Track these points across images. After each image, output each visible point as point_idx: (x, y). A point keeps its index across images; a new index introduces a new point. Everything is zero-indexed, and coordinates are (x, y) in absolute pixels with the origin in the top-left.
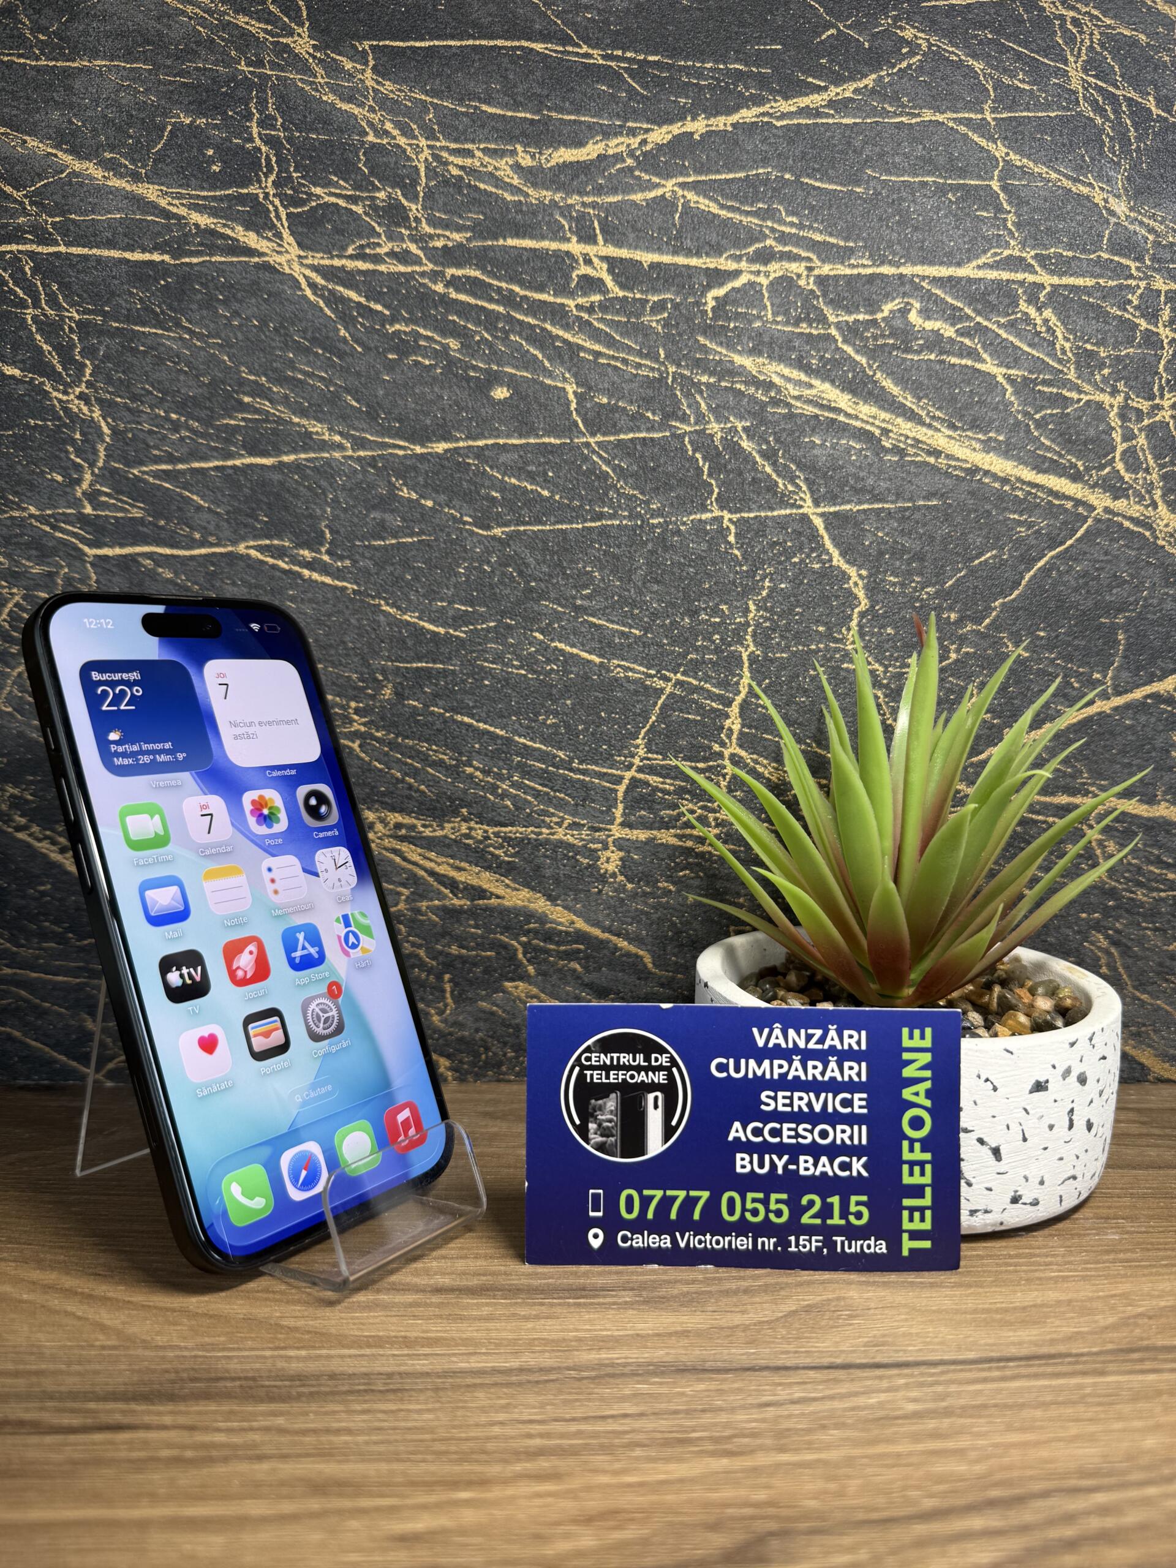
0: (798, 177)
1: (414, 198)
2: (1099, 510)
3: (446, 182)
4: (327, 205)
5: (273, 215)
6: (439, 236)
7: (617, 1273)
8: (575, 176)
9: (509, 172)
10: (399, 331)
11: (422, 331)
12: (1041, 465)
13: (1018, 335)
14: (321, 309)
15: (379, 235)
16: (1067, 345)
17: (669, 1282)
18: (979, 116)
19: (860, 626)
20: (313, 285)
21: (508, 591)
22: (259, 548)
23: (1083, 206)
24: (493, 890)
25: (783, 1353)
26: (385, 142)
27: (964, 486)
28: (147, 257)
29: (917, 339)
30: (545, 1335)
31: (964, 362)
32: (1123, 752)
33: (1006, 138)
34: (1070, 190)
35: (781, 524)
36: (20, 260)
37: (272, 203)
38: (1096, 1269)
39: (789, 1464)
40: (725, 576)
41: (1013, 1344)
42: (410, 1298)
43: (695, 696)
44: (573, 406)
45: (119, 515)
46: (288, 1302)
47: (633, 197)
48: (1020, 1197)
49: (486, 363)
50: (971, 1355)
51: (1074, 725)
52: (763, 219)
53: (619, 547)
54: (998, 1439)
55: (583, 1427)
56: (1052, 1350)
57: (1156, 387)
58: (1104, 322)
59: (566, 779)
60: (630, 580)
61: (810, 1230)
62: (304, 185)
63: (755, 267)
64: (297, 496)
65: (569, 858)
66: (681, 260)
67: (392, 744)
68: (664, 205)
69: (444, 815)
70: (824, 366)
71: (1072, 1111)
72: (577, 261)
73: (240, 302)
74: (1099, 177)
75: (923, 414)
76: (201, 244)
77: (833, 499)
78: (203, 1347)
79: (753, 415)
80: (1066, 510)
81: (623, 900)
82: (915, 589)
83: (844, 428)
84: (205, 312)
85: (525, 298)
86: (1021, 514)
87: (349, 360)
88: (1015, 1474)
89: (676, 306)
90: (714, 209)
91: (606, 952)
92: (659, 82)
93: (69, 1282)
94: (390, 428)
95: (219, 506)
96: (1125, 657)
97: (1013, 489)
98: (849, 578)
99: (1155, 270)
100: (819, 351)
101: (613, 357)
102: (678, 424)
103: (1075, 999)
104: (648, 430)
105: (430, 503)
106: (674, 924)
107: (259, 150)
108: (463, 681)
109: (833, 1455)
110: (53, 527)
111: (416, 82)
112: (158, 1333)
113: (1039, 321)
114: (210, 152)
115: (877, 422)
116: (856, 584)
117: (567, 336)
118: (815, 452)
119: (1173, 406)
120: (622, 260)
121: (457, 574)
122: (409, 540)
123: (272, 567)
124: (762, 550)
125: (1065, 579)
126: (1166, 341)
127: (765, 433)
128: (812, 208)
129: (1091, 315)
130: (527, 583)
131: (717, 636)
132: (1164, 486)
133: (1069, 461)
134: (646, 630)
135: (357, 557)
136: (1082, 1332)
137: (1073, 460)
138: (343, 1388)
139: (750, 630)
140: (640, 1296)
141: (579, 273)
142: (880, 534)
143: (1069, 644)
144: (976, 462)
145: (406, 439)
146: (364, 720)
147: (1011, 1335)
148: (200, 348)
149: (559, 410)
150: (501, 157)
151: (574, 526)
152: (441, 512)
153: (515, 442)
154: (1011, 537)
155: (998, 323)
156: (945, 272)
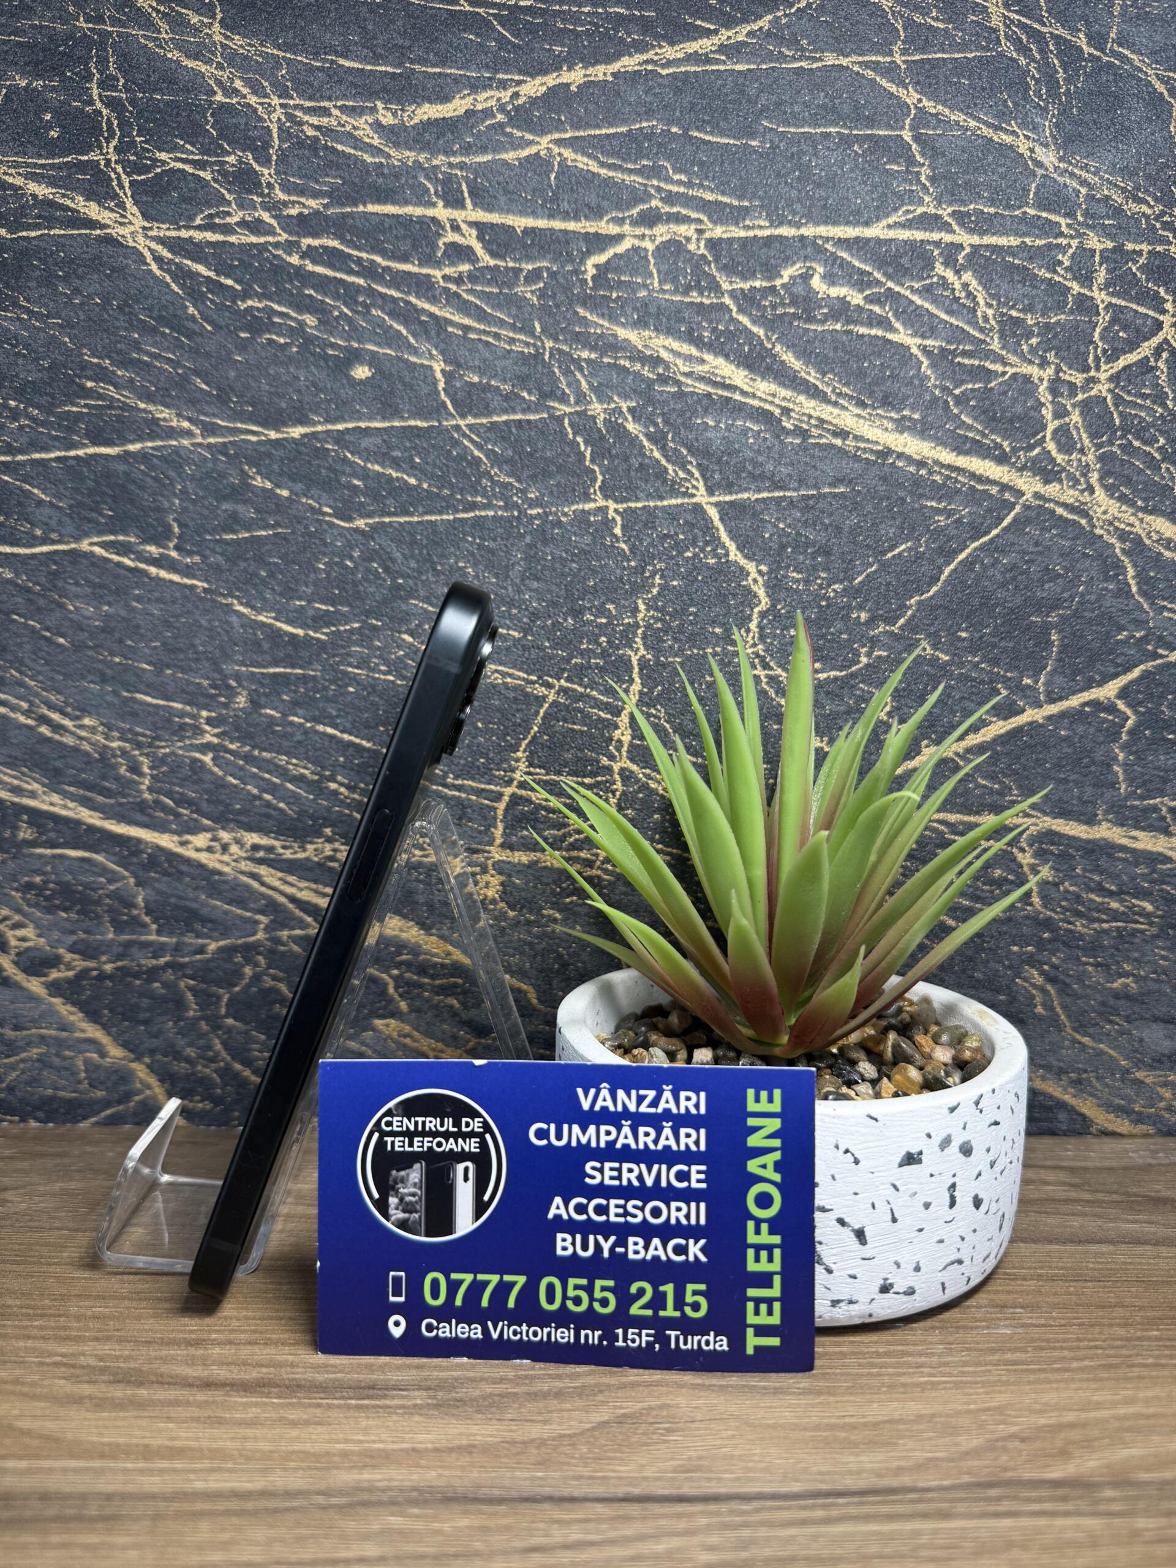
0: (686, 130)
1: (266, 162)
2: (1028, 496)
3: (301, 144)
4: (172, 171)
5: (115, 183)
6: (294, 203)
7: (418, 1367)
8: (441, 134)
9: (369, 131)
10: (252, 307)
11: (276, 307)
12: (962, 446)
13: (935, 301)
14: (168, 285)
15: (229, 203)
16: (990, 312)
17: (473, 1380)
18: (888, 59)
19: (760, 626)
20: (158, 259)
21: (372, 590)
22: (104, 545)
23: (1006, 157)
25: (575, 1478)
26: (234, 101)
27: (875, 470)
29: (820, 307)
30: (308, 1447)
31: (873, 332)
32: (1058, 766)
33: (918, 83)
34: (991, 139)
35: (672, 514)
37: (114, 170)
38: (974, 1374)
40: (611, 573)
41: (850, 1472)
42: (172, 1394)
43: (581, 704)
44: (441, 385)
46: (35, 1397)
47: (504, 156)
48: (891, 1285)
49: (347, 340)
51: (1002, 736)
52: (648, 178)
53: (494, 540)
56: (894, 1482)
57: (1091, 358)
58: (1034, 287)
59: (440, 797)
60: (507, 576)
61: (640, 1323)
62: (148, 151)
63: (639, 231)
64: (141, 488)
66: (558, 224)
67: (248, 758)
68: (539, 164)
69: (306, 836)
70: (718, 338)
71: (953, 1186)
72: (443, 228)
73: (81, 278)
74: (1023, 125)
75: (829, 390)
76: (39, 217)
77: (729, 488)
79: (639, 394)
80: (992, 495)
81: (504, 928)
82: (821, 587)
84: (44, 291)
85: (387, 269)
86: (939, 501)
87: (199, 340)
89: (553, 275)
90: (594, 167)
92: (531, 29)
94: (243, 412)
95: (61, 500)
96: (1059, 660)
97: (930, 473)
98: (748, 574)
99: (1088, 226)
100: (710, 322)
101: (484, 332)
102: (556, 405)
103: (976, 1050)
104: (524, 411)
105: (285, 493)
106: (560, 956)
107: (100, 113)
108: (326, 688)
111: (268, 36)
113: (957, 286)
114: (48, 117)
115: (777, 401)
116: (755, 581)
117: (434, 309)
118: (709, 434)
119: (1111, 379)
120: (492, 226)
121: (317, 570)
122: (264, 533)
123: (119, 565)
124: (651, 544)
125: (990, 573)
126: (1101, 306)
127: (653, 413)
128: (702, 164)
129: (1016, 278)
130: (394, 579)
131: (603, 639)
132: (1102, 468)
133: (993, 441)
134: (526, 631)
135: (208, 552)
136: (937, 1459)
137: (999, 440)
138: (51, 1512)
139: (640, 631)
140: (434, 1397)
141: (446, 240)
142: (781, 526)
143: (994, 646)
144: (888, 443)
145: (260, 424)
146: (216, 731)
147: (851, 1460)
148: (40, 329)
149: (425, 390)
150: (361, 115)
151: (445, 517)
152: (299, 502)
153: (377, 425)
154: (928, 527)
155: (911, 288)
156: (851, 232)
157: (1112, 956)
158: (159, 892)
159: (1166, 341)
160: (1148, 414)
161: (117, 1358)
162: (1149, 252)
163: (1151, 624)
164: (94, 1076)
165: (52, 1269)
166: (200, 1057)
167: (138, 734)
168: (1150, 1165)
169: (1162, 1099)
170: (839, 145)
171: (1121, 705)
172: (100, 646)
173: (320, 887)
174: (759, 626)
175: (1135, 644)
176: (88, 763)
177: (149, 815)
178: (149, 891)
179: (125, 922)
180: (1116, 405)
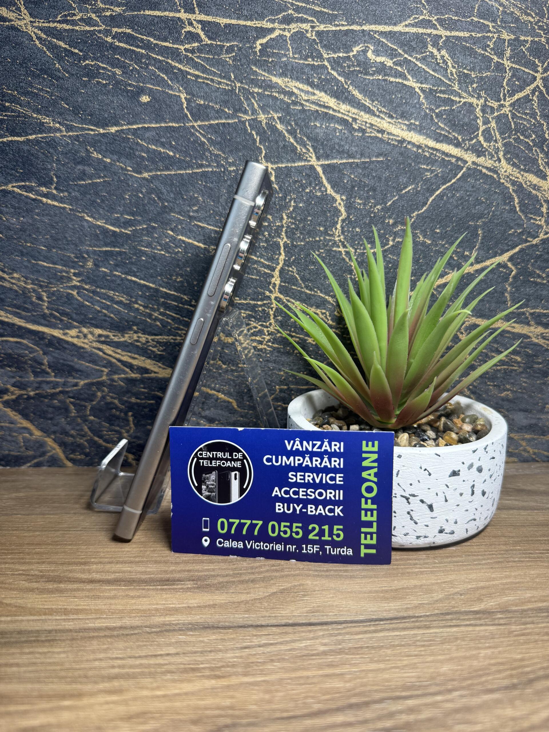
2: (470, 163)
6: (108, 9)
10: (88, 64)
11: (100, 64)
12: (439, 138)
13: (427, 65)
14: (45, 53)
15: (75, 9)
16: (454, 71)
17: (214, 576)
19: (342, 228)
20: (39, 38)
21: (152, 208)
22: (19, 187)
24: (153, 369)
25: (262, 617)
27: (397, 150)
29: (372, 67)
30: (140, 607)
31: (397, 80)
35: (299, 170)
38: (440, 567)
39: (247, 683)
41: (386, 611)
42: (75, 586)
43: (256, 266)
44: (185, 105)
46: (11, 589)
49: (137, 82)
50: (362, 618)
53: (212, 183)
54: (364, 668)
56: (405, 614)
57: (502, 95)
58: (474, 57)
59: (189, 311)
60: (219, 202)
61: (313, 542)
63: (282, 26)
64: (37, 158)
66: (242, 22)
67: (94, 292)
69: (125, 330)
70: (321, 83)
72: (184, 23)
75: (375, 109)
77: (327, 157)
79: (283, 110)
80: (452, 163)
81: (221, 373)
82: (371, 207)
83: (332, 118)
85: (157, 45)
86: (428, 165)
87: (62, 81)
88: (369, 688)
89: (240, 49)
91: (212, 400)
94: (86, 119)
96: (482, 243)
97: (423, 151)
98: (336, 200)
99: (503, 27)
100: (318, 74)
101: (206, 78)
102: (242, 115)
104: (226, 118)
105: (108, 160)
106: (247, 385)
108: (131, 258)
109: (273, 677)
113: (439, 57)
115: (350, 115)
116: (340, 204)
117: (180, 66)
118: (317, 131)
119: (511, 105)
120: (209, 22)
121: (124, 199)
122: (99, 181)
123: (27, 197)
124: (290, 185)
125: (451, 201)
126: (508, 68)
127: (290, 120)
129: (467, 53)
130: (163, 203)
131: (266, 233)
132: (505, 150)
133: (454, 136)
135: (71, 190)
136: (424, 604)
137: (456, 136)
138: (23, 639)
139: (284, 229)
140: (197, 584)
141: (185, 30)
142: (352, 176)
143: (451, 237)
144: (404, 136)
145: (95, 125)
146: (79, 279)
147: (385, 605)
149: (177, 108)
151: (188, 172)
152: (115, 165)
153: (153, 125)
154: (422, 178)
155: (416, 58)
156: (387, 28)
157: (502, 381)
158: (54, 357)
159: (537, 85)
160: (528, 123)
161: (49, 571)
162: (532, 41)
163: (525, 226)
164: (28, 444)
165: (14, 532)
166: (78, 434)
167: (40, 281)
168: (516, 475)
169: (521, 446)
171: (510, 265)
172: (20, 238)
173: (133, 355)
175: (517, 236)
176: (16, 296)
177: (48, 321)
178: (50, 357)
179: (39, 372)
180: (513, 118)
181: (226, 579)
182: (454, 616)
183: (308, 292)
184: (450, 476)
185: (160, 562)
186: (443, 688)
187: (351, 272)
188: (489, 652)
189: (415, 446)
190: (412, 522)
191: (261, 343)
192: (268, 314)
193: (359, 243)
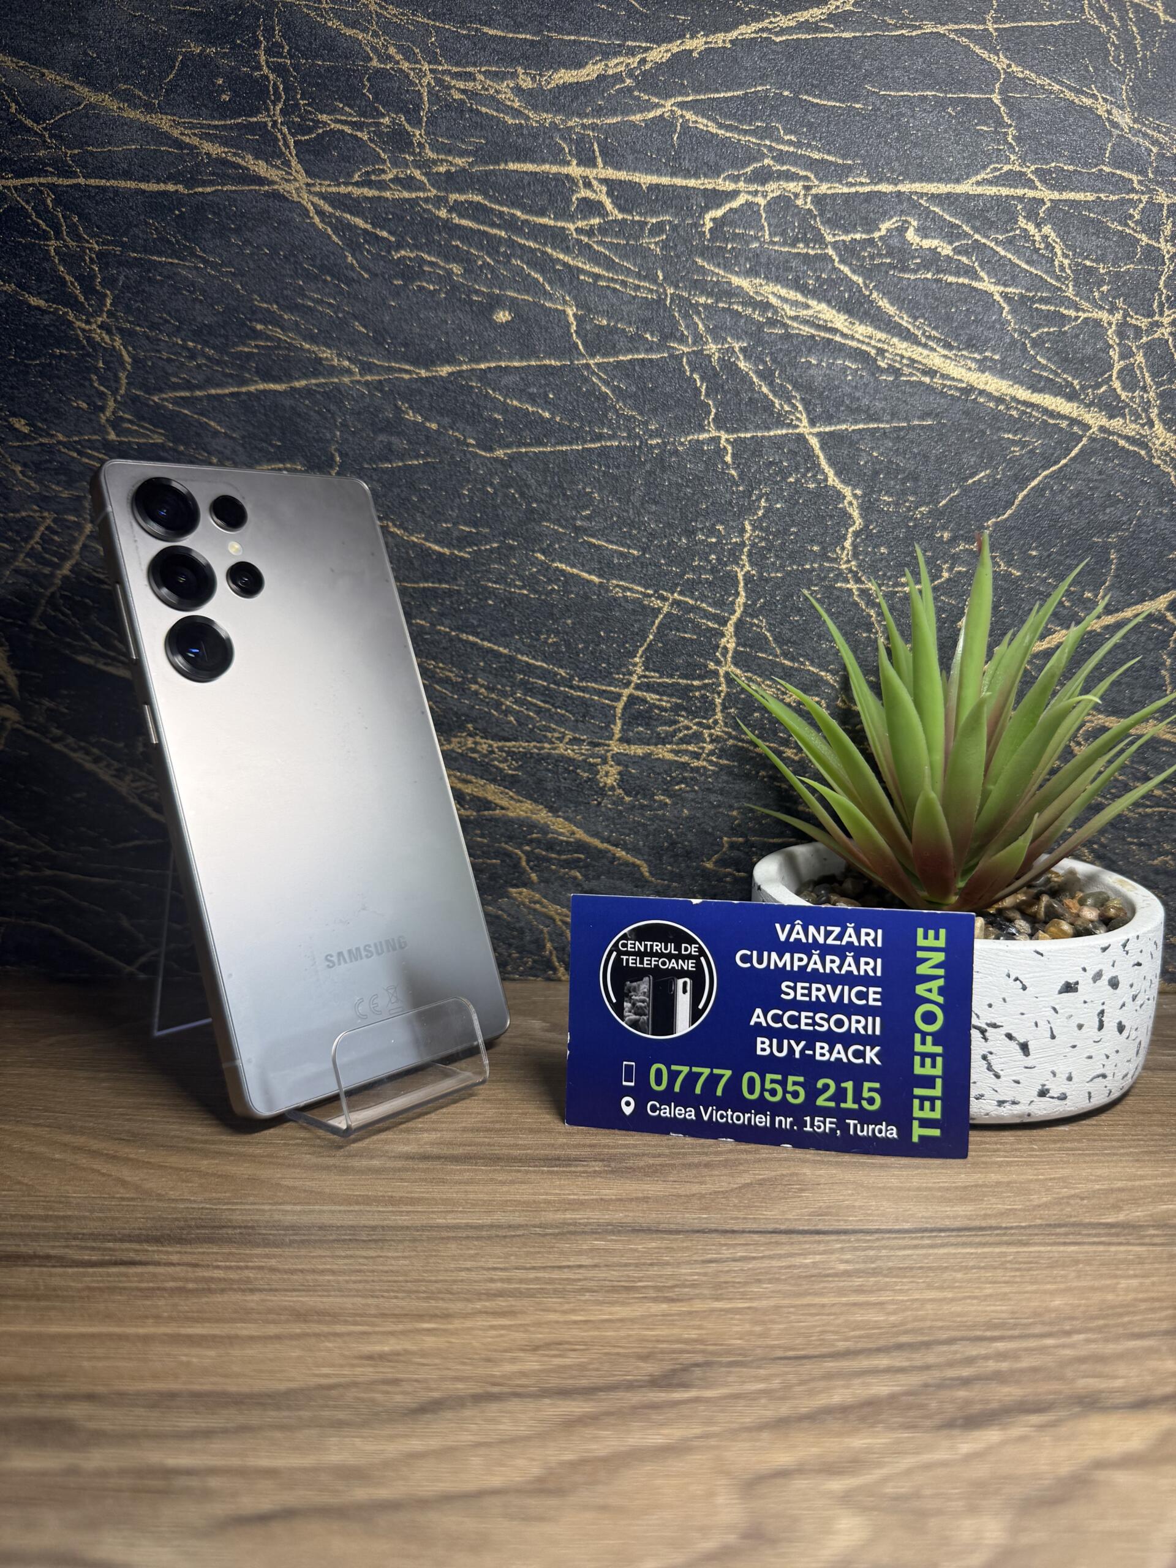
0: (797, 93)
1: (417, 123)
2: (1095, 429)
3: (448, 106)
4: (333, 131)
5: (281, 143)
6: (442, 161)
8: (577, 98)
9: (510, 95)
10: (404, 257)
11: (426, 256)
12: (1036, 385)
13: (1017, 252)
14: (329, 237)
15: (384, 162)
16: (1066, 262)
18: (981, 27)
20: (320, 213)
21: (510, 512)
23: (1085, 118)
24: (498, 801)
25: (732, 1219)
26: (388, 67)
27: (959, 405)
28: (162, 187)
29: (914, 258)
30: (518, 1197)
31: (961, 280)
33: (1008, 49)
34: (1073, 102)
35: (777, 444)
36: (42, 192)
37: (280, 131)
38: (1042, 1156)
39: (721, 1310)
40: (722, 496)
43: (691, 615)
44: (574, 328)
45: (142, 441)
47: (632, 118)
49: (488, 287)
50: (907, 1226)
52: (761, 138)
53: (618, 467)
54: (917, 1296)
55: (541, 1274)
57: (1156, 304)
58: (1105, 237)
59: (567, 697)
60: (629, 500)
62: (310, 113)
63: (752, 188)
64: (306, 421)
65: (569, 772)
66: (679, 181)
68: (663, 125)
69: (451, 730)
70: (821, 286)
72: (577, 185)
73: (251, 230)
74: (1103, 89)
75: (919, 333)
76: (213, 174)
77: (829, 419)
78: (210, 1201)
79: (750, 335)
80: (1061, 429)
82: (909, 509)
84: (218, 242)
85: (526, 222)
86: (1015, 433)
87: (356, 286)
88: (928, 1324)
89: (675, 228)
90: (713, 129)
91: (605, 861)
93: (95, 1144)
94: (396, 352)
95: (234, 431)
96: (1116, 576)
97: (1008, 408)
98: (844, 497)
99: (1158, 183)
100: (815, 271)
101: (613, 280)
102: (676, 345)
104: (647, 351)
105: (434, 426)
106: (670, 835)
107: (267, 77)
108: (468, 601)
109: (764, 1303)
110: (80, 453)
111: (419, 6)
112: (172, 1189)
113: (1038, 238)
115: (873, 342)
116: (851, 504)
117: (567, 259)
118: (812, 372)
119: (1173, 323)
120: (621, 182)
121: (460, 496)
122: (416, 462)
124: (759, 471)
125: (1058, 498)
126: (1167, 256)
127: (762, 353)
128: (810, 125)
129: (1091, 231)
130: (529, 504)
131: (713, 556)
132: (1161, 404)
133: (1065, 379)
134: (644, 551)
136: (1015, 1209)
137: (1070, 379)
138: (331, 1237)
139: (746, 550)
140: (609, 1166)
141: (579, 196)
142: (875, 454)
143: (1060, 563)
144: (971, 381)
145: (412, 363)
148: (214, 277)
149: (559, 332)
150: (503, 80)
151: (575, 447)
152: (445, 435)
153: (516, 364)
154: (1005, 456)
155: (996, 240)
156: (943, 188)
157: (1154, 836)
170: (934, 108)
171: (1169, 616)
174: (855, 546)
181: (658, 1161)
182: (1072, 1230)
183: (787, 662)
184: (1060, 992)
185: (539, 1131)
186: (1055, 1329)
187: (869, 627)
188: (1135, 1282)
189: (997, 938)
190: (991, 1074)
191: (696, 756)
192: (712, 703)
193: (884, 575)
